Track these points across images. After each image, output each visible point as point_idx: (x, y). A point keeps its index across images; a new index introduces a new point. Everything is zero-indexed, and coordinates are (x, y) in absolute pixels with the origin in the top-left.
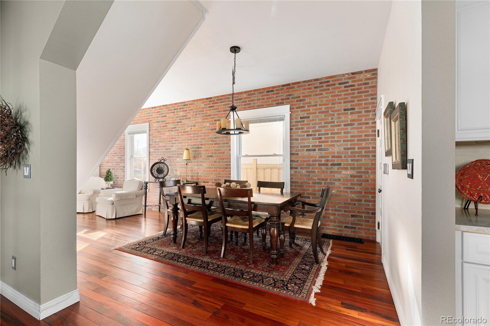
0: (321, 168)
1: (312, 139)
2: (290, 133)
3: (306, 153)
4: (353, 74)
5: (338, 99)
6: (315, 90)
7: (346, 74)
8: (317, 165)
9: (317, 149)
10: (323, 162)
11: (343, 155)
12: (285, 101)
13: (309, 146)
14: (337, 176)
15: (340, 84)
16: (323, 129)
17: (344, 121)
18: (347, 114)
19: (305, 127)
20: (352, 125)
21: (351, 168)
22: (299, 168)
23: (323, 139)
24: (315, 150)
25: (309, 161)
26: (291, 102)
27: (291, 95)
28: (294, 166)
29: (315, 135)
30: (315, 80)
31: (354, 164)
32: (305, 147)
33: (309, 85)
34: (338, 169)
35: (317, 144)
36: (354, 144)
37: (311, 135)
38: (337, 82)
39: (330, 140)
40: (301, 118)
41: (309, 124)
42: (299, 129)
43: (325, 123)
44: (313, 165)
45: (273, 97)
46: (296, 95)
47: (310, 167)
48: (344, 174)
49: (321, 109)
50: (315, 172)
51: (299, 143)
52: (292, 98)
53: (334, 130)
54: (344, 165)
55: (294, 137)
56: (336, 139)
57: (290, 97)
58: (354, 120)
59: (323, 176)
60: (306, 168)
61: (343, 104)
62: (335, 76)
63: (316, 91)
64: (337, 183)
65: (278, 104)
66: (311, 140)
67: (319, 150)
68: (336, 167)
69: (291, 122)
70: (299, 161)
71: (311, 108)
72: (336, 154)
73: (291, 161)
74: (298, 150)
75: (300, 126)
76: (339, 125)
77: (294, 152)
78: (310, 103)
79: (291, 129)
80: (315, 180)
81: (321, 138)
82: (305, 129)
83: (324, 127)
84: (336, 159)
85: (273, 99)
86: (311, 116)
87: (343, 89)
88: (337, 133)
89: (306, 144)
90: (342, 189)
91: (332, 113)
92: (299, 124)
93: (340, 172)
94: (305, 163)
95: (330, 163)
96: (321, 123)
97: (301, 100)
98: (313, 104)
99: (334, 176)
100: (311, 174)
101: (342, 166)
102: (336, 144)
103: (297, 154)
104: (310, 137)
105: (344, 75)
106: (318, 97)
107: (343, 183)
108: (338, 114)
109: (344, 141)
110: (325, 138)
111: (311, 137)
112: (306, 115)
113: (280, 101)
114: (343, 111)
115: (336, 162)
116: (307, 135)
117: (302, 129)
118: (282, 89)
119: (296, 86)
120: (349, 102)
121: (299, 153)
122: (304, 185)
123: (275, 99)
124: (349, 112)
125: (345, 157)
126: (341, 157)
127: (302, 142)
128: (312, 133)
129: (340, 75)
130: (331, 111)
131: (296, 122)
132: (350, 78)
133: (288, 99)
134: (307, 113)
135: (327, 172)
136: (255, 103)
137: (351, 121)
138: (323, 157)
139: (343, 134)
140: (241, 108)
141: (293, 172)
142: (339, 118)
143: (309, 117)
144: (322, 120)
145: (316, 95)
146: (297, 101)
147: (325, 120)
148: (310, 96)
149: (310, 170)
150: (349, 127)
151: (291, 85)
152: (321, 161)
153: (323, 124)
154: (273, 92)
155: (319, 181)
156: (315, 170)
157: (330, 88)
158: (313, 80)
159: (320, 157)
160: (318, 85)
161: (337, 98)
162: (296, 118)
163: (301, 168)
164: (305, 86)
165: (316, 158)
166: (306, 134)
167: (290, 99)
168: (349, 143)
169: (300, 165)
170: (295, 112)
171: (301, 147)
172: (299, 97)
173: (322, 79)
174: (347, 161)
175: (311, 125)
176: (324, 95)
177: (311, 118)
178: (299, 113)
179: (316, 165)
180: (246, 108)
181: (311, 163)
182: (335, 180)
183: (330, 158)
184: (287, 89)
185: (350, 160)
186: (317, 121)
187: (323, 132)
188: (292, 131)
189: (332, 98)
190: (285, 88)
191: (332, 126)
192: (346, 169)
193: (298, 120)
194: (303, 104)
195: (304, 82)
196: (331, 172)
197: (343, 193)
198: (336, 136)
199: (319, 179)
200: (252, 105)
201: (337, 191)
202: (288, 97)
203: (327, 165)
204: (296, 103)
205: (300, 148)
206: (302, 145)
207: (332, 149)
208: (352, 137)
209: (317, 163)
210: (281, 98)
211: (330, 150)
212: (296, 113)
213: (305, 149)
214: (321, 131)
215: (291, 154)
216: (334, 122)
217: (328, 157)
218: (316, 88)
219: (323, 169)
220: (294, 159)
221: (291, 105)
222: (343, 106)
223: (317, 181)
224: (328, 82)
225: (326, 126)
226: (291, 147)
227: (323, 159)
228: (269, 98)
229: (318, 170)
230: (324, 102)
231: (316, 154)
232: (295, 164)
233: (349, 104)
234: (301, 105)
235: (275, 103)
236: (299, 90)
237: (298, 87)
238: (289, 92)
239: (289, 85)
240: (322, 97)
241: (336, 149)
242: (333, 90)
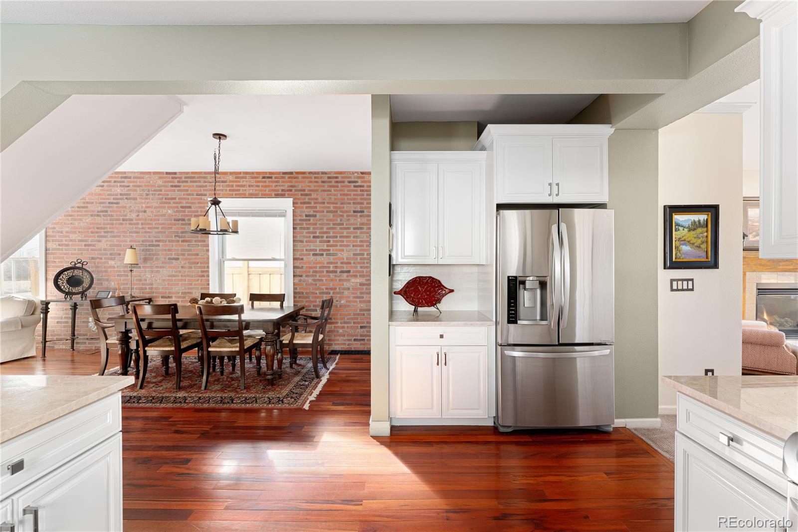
0: (329, 276)
1: (320, 242)
2: (294, 232)
3: (312, 258)
4: (362, 173)
5: (348, 199)
6: (322, 184)
7: (356, 172)
8: (325, 272)
9: (325, 253)
10: (331, 269)
11: (352, 262)
12: (287, 193)
13: (316, 250)
14: (346, 284)
15: (350, 182)
16: (331, 231)
17: (353, 224)
18: (357, 216)
19: (311, 227)
20: (361, 228)
21: (360, 276)
22: (304, 275)
23: (331, 243)
24: (322, 255)
25: (316, 267)
26: (295, 195)
27: (295, 186)
28: (298, 273)
29: (322, 237)
30: (323, 173)
31: (363, 272)
32: (311, 250)
33: (315, 178)
34: (347, 276)
35: (325, 248)
36: (363, 250)
37: (318, 237)
38: (346, 180)
39: (338, 244)
40: (306, 216)
41: (316, 224)
42: (304, 229)
43: (334, 224)
44: (320, 272)
45: (272, 186)
46: (300, 188)
47: (317, 274)
48: (353, 283)
49: (329, 207)
50: (322, 280)
51: (304, 246)
52: (296, 190)
53: (343, 233)
54: (354, 272)
55: (298, 239)
56: (345, 243)
57: (293, 189)
58: (363, 224)
59: (331, 285)
60: (313, 276)
61: (352, 205)
62: (344, 173)
63: (324, 186)
64: (346, 293)
65: (277, 196)
66: (318, 243)
67: (327, 255)
68: (345, 274)
69: (294, 220)
70: (304, 268)
71: (318, 206)
72: (345, 260)
73: (294, 267)
74: (303, 254)
75: (305, 226)
76: (348, 228)
77: (298, 256)
78: (317, 199)
79: (294, 228)
80: (323, 289)
81: (329, 241)
82: (311, 230)
83: (332, 228)
84: (345, 266)
85: (271, 188)
86: (318, 215)
87: (352, 188)
88: (347, 237)
89: (312, 248)
90: (351, 299)
91: (341, 213)
92: (304, 223)
93: (349, 280)
94: (311, 270)
95: (338, 270)
96: (329, 224)
97: (307, 195)
98: (320, 200)
99: (343, 285)
100: (318, 283)
101: (351, 273)
102: (345, 248)
103: (302, 259)
104: (316, 239)
105: (353, 173)
106: (326, 193)
107: (352, 291)
108: (348, 216)
109: (353, 246)
110: (334, 241)
111: (318, 240)
112: (312, 213)
113: (280, 192)
114: (352, 213)
115: (345, 269)
116: (314, 237)
117: (308, 229)
118: (283, 178)
119: (300, 176)
120: (358, 203)
121: (304, 258)
122: (311, 296)
123: (273, 188)
124: (359, 214)
125: (354, 263)
126: (350, 263)
127: (308, 245)
128: (320, 235)
129: (349, 172)
130: (341, 212)
131: (300, 220)
132: (359, 178)
133: (291, 191)
134: (313, 211)
135: (336, 280)
136: (245, 190)
137: (360, 224)
138: (331, 263)
139: (352, 239)
140: (225, 194)
141: (297, 281)
142: (348, 220)
143: (315, 216)
144: (331, 220)
145: (324, 191)
146: (302, 195)
147: (334, 220)
148: (317, 191)
149: (317, 278)
150: (358, 231)
151: (294, 174)
152: (329, 267)
153: (332, 226)
154: (270, 180)
155: (327, 291)
156: (323, 278)
157: (339, 185)
158: (320, 173)
159: (328, 263)
160: (326, 179)
161: (346, 197)
162: (300, 216)
163: (306, 276)
164: (311, 178)
165: (324, 264)
166: (312, 235)
167: (293, 191)
168: (359, 248)
169: (305, 272)
170: (299, 207)
171: (306, 250)
172: (304, 190)
173: (330, 173)
174: (357, 267)
175: (318, 226)
176: (333, 192)
177: (318, 217)
178: (304, 209)
179: (323, 272)
180: (233, 195)
181: (318, 269)
182: (344, 289)
183: (339, 265)
184: (289, 178)
185: (359, 267)
186: (325, 221)
187: (331, 234)
188: (295, 231)
189: (341, 197)
190: (287, 176)
191: (341, 228)
192: (355, 276)
193: (302, 218)
194: (309, 199)
195: (310, 173)
196: (340, 280)
197: (353, 304)
198: (345, 239)
199: (327, 289)
200: (241, 192)
201: (346, 302)
202: (291, 188)
203: (336, 272)
204: (300, 197)
205: (305, 252)
206: (308, 248)
207: (341, 254)
208: (361, 241)
209: (325, 270)
210: (282, 188)
211: (339, 255)
212: (300, 210)
213: (312, 253)
214: (329, 233)
215: (295, 259)
216: (343, 224)
217: (337, 263)
218: (323, 182)
219: (331, 277)
220: (297, 264)
221: (294, 199)
222: (352, 207)
223: (325, 291)
224: (337, 178)
225: (335, 228)
226: (294, 250)
227: (331, 266)
228: (266, 186)
229: (327, 278)
230: (333, 200)
231: (324, 259)
232: (299, 271)
233: (359, 206)
234: (307, 200)
235: (273, 193)
236: (304, 182)
237: (304, 178)
238: (291, 182)
239: (291, 173)
240: (331, 195)
241: (345, 255)
242: (342, 188)
